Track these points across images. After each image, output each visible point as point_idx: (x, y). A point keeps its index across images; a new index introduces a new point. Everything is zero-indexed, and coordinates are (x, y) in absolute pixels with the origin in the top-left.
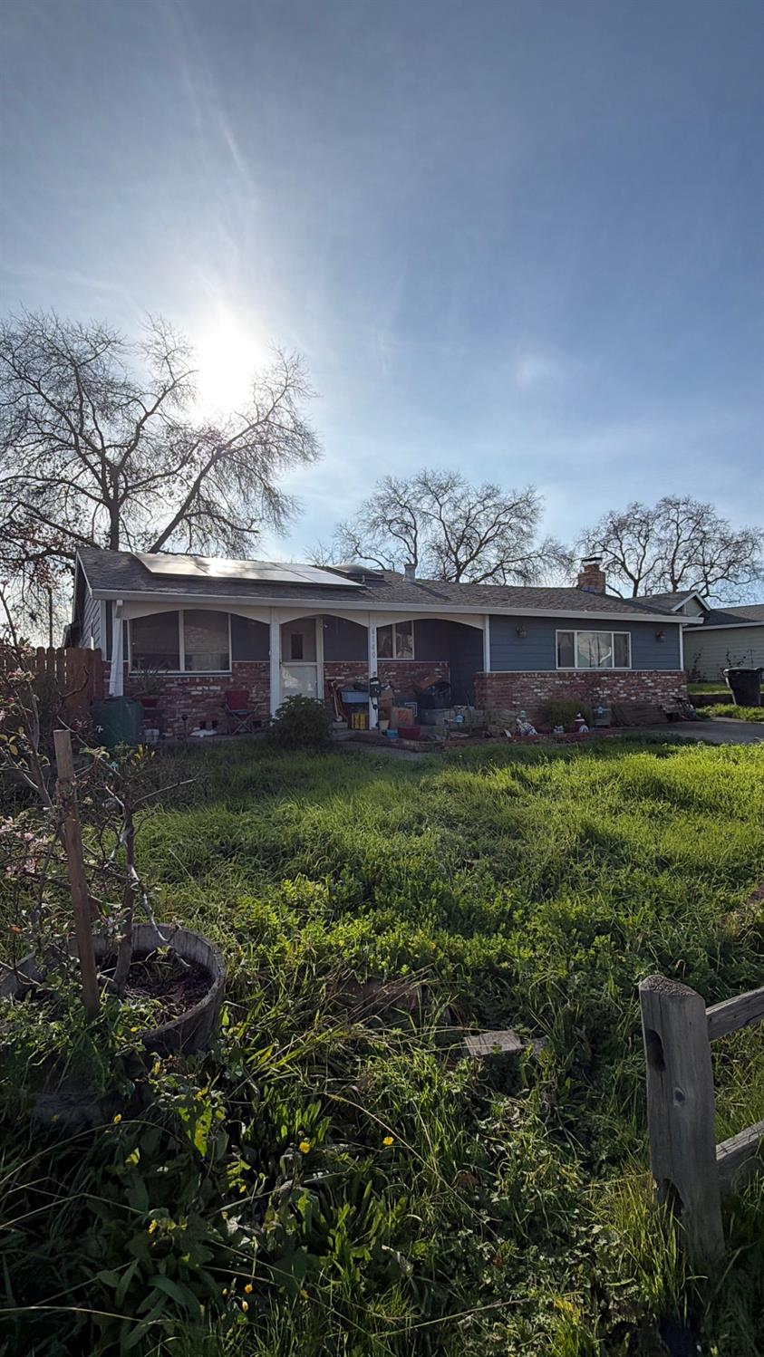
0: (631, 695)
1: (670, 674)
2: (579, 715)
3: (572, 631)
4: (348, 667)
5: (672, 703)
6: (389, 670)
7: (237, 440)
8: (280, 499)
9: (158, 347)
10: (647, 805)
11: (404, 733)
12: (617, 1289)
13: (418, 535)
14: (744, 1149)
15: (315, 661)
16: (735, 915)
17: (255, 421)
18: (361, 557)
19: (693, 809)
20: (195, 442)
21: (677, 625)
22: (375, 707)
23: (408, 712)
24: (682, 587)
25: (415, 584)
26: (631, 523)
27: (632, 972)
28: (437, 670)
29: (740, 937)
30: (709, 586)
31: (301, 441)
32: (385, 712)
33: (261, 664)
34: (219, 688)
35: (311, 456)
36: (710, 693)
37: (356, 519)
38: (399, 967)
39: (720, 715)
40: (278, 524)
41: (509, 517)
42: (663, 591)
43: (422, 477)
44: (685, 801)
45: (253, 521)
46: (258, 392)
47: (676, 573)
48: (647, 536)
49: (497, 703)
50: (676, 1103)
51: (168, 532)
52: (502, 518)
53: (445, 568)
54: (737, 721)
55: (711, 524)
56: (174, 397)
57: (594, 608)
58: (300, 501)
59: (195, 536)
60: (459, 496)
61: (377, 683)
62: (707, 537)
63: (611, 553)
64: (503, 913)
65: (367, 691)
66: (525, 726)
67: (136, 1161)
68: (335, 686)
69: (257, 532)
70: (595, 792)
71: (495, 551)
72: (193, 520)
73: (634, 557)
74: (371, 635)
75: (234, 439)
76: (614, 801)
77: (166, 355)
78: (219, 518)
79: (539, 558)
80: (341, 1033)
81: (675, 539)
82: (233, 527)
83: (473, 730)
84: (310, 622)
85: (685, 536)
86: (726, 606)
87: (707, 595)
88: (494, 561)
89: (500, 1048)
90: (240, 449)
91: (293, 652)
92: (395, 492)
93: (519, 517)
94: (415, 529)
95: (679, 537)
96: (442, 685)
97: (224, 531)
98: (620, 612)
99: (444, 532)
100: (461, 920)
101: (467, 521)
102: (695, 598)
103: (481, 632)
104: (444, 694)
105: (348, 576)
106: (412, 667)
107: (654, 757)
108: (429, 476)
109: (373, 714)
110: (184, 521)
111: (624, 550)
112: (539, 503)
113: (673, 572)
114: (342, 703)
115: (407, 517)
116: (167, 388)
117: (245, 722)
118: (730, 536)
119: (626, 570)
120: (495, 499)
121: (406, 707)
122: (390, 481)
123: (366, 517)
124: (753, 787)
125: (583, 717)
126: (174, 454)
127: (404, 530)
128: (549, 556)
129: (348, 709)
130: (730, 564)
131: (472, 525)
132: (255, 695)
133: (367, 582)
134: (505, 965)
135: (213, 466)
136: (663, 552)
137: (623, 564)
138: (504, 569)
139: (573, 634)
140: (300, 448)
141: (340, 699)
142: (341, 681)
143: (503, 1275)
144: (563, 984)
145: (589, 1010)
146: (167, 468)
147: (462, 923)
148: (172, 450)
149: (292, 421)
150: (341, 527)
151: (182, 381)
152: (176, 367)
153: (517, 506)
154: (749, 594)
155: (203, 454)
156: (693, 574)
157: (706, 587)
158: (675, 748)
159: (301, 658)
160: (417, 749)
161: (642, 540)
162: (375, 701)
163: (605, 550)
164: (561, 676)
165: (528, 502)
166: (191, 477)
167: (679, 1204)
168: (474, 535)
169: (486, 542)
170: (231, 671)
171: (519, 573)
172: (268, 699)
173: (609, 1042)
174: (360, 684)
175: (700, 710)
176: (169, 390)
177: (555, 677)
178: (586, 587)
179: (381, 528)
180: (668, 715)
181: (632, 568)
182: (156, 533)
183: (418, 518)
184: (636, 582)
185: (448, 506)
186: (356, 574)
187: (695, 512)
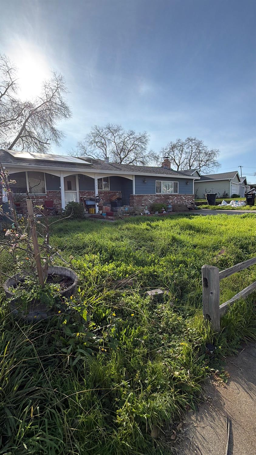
0: (178, 202)
1: (190, 195)
2: (163, 208)
3: (161, 181)
4: (88, 192)
5: (190, 204)
6: (102, 194)
7: (39, 108)
8: (57, 132)
9: (4, 67)
10: (188, 232)
11: (108, 214)
12: (195, 340)
13: (107, 148)
14: (224, 307)
15: (76, 190)
16: (215, 258)
17: (46, 101)
18: (87, 155)
19: (200, 233)
20: (23, 107)
21: (193, 179)
22: (98, 206)
23: (108, 208)
24: (192, 168)
25: (109, 164)
26: (177, 146)
27: (191, 273)
28: (117, 194)
29: (217, 263)
30: (201, 168)
31: (64, 110)
32: (101, 208)
33: (57, 191)
34: (42, 200)
35: (68, 116)
36: (201, 202)
37: (84, 141)
38: (125, 275)
39: (204, 208)
40: (57, 142)
41: (138, 142)
42: (186, 169)
43: (108, 126)
44: (198, 231)
45: (48, 140)
46: (46, 89)
47: (191, 163)
48: (182, 151)
49: (137, 205)
50: (211, 295)
51: (14, 143)
52: (135, 143)
53: (116, 160)
54: (209, 210)
55: (202, 147)
56: (13, 89)
57: (167, 174)
58: (64, 133)
59: (25, 145)
60: (121, 134)
61: (98, 198)
62: (201, 151)
63: (171, 156)
64: (152, 261)
65: (95, 201)
66: (147, 212)
67: (66, 323)
68: (83, 199)
69: (49, 144)
70: (172, 229)
71: (133, 154)
72: (24, 138)
73: (178, 158)
74: (96, 181)
75: (38, 108)
76: (179, 231)
77: (8, 70)
78: (34, 138)
79: (148, 157)
80: (113, 292)
81: (191, 152)
82: (40, 142)
83: (130, 213)
84: (73, 177)
85: (194, 151)
86: (205, 174)
87: (200, 171)
88: (133, 158)
89: (157, 293)
90: (40, 111)
91: (68, 188)
92: (99, 131)
93: (141, 142)
94: (106, 145)
95: (192, 151)
96: (119, 199)
97: (36, 143)
98: (175, 175)
99: (116, 147)
100: (140, 263)
101: (124, 143)
102: (197, 171)
103: (132, 181)
104: (120, 202)
105: (86, 161)
106: (109, 193)
107: (188, 219)
108: (111, 126)
109: (97, 208)
110: (20, 139)
111: (175, 155)
112: (148, 138)
113: (190, 163)
114: (86, 205)
115: (103, 141)
116: (9, 85)
117: (52, 212)
118: (207, 151)
119: (175, 162)
120: (133, 135)
121: (107, 206)
122: (97, 127)
123: (88, 140)
124: (217, 226)
125: (164, 209)
126: (15, 112)
127: (102, 145)
128: (151, 156)
129: (88, 207)
130: (207, 161)
131: (125, 144)
132: (55, 202)
133: (93, 163)
134: (155, 273)
135: (30, 118)
136: (187, 156)
137: (174, 160)
138: (136, 161)
139: (161, 182)
140: (64, 113)
141: (85, 204)
142: (85, 198)
143: (166, 341)
144: (173, 276)
145: (180, 282)
146: (12, 117)
147: (141, 264)
148: (14, 110)
149: (60, 102)
150: (79, 143)
151: (15, 82)
152: (12, 76)
153: (141, 138)
154: (212, 171)
155: (26, 113)
156: (196, 164)
157: (200, 168)
158: (193, 216)
159: (71, 189)
160: (113, 219)
161: (181, 152)
162: (98, 204)
163: (169, 155)
164: (157, 196)
165: (144, 137)
166: (22, 122)
167: (210, 319)
168: (126, 148)
169: (130, 151)
170: (46, 194)
171: (141, 162)
172: (60, 204)
173: (185, 290)
174: (92, 199)
175: (198, 207)
176: (10, 85)
177: (155, 196)
178: (164, 167)
179: (94, 144)
180: (189, 208)
181: (177, 161)
182: (10, 143)
183: (106, 141)
184: (178, 166)
185: (117, 137)
186: (89, 160)
187: (197, 143)
